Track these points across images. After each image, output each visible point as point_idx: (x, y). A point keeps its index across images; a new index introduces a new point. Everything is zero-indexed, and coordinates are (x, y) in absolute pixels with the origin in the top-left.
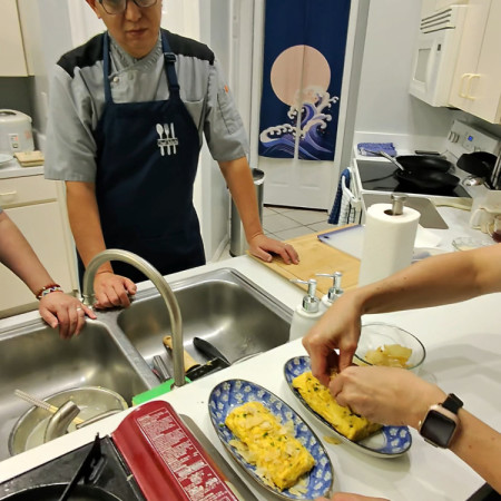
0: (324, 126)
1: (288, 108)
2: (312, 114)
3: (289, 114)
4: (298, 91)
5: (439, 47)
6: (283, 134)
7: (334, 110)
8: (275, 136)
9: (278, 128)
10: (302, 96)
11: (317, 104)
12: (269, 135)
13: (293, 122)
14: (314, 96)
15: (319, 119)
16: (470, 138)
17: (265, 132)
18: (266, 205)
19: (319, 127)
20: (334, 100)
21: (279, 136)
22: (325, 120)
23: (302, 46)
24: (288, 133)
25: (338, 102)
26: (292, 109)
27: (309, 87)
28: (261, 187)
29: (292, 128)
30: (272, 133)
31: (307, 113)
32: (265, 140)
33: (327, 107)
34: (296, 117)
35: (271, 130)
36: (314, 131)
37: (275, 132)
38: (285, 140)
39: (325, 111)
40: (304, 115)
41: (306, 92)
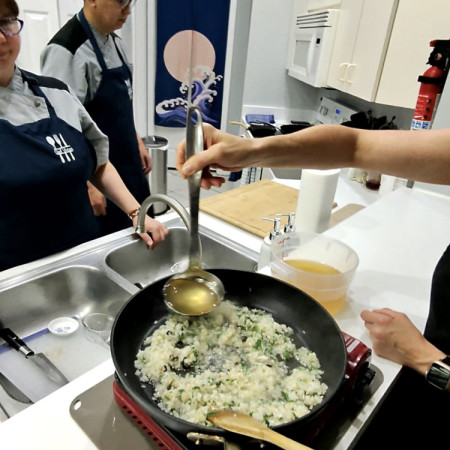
0: (211, 100)
1: (180, 84)
2: (201, 89)
3: (181, 89)
4: (188, 70)
5: (318, 41)
6: (176, 106)
7: (218, 87)
8: (169, 108)
9: (172, 101)
10: (192, 74)
11: (205, 81)
12: (164, 107)
13: (185, 96)
14: (203, 74)
15: (206, 94)
16: (338, 112)
17: (161, 104)
18: (170, 169)
19: (207, 100)
20: (219, 78)
21: (173, 109)
22: (212, 95)
23: (190, 32)
24: (180, 105)
25: (222, 80)
26: (183, 85)
27: (198, 67)
28: (165, 152)
29: (184, 102)
30: (167, 106)
31: (196, 89)
32: (161, 111)
33: (213, 84)
34: (187, 92)
35: (166, 103)
36: (203, 104)
37: (170, 105)
38: (178, 111)
39: (212, 87)
40: (194, 90)
41: (195, 71)
